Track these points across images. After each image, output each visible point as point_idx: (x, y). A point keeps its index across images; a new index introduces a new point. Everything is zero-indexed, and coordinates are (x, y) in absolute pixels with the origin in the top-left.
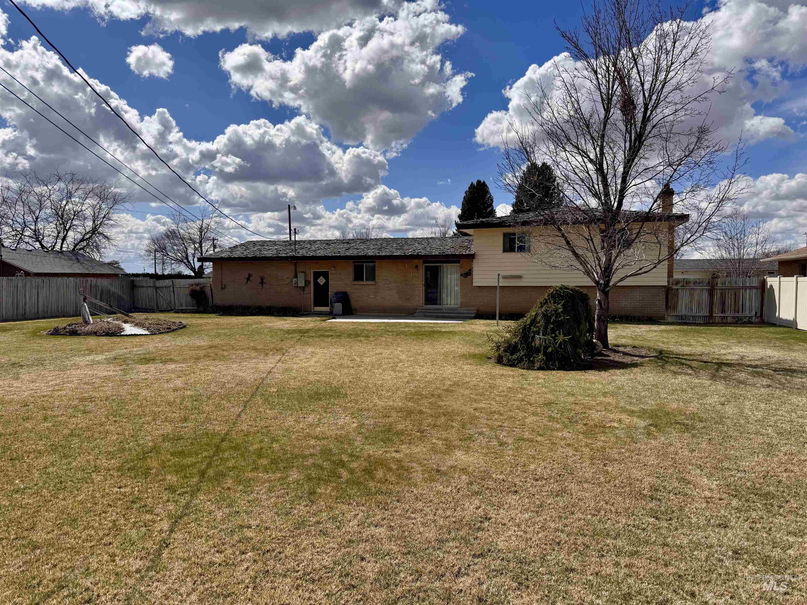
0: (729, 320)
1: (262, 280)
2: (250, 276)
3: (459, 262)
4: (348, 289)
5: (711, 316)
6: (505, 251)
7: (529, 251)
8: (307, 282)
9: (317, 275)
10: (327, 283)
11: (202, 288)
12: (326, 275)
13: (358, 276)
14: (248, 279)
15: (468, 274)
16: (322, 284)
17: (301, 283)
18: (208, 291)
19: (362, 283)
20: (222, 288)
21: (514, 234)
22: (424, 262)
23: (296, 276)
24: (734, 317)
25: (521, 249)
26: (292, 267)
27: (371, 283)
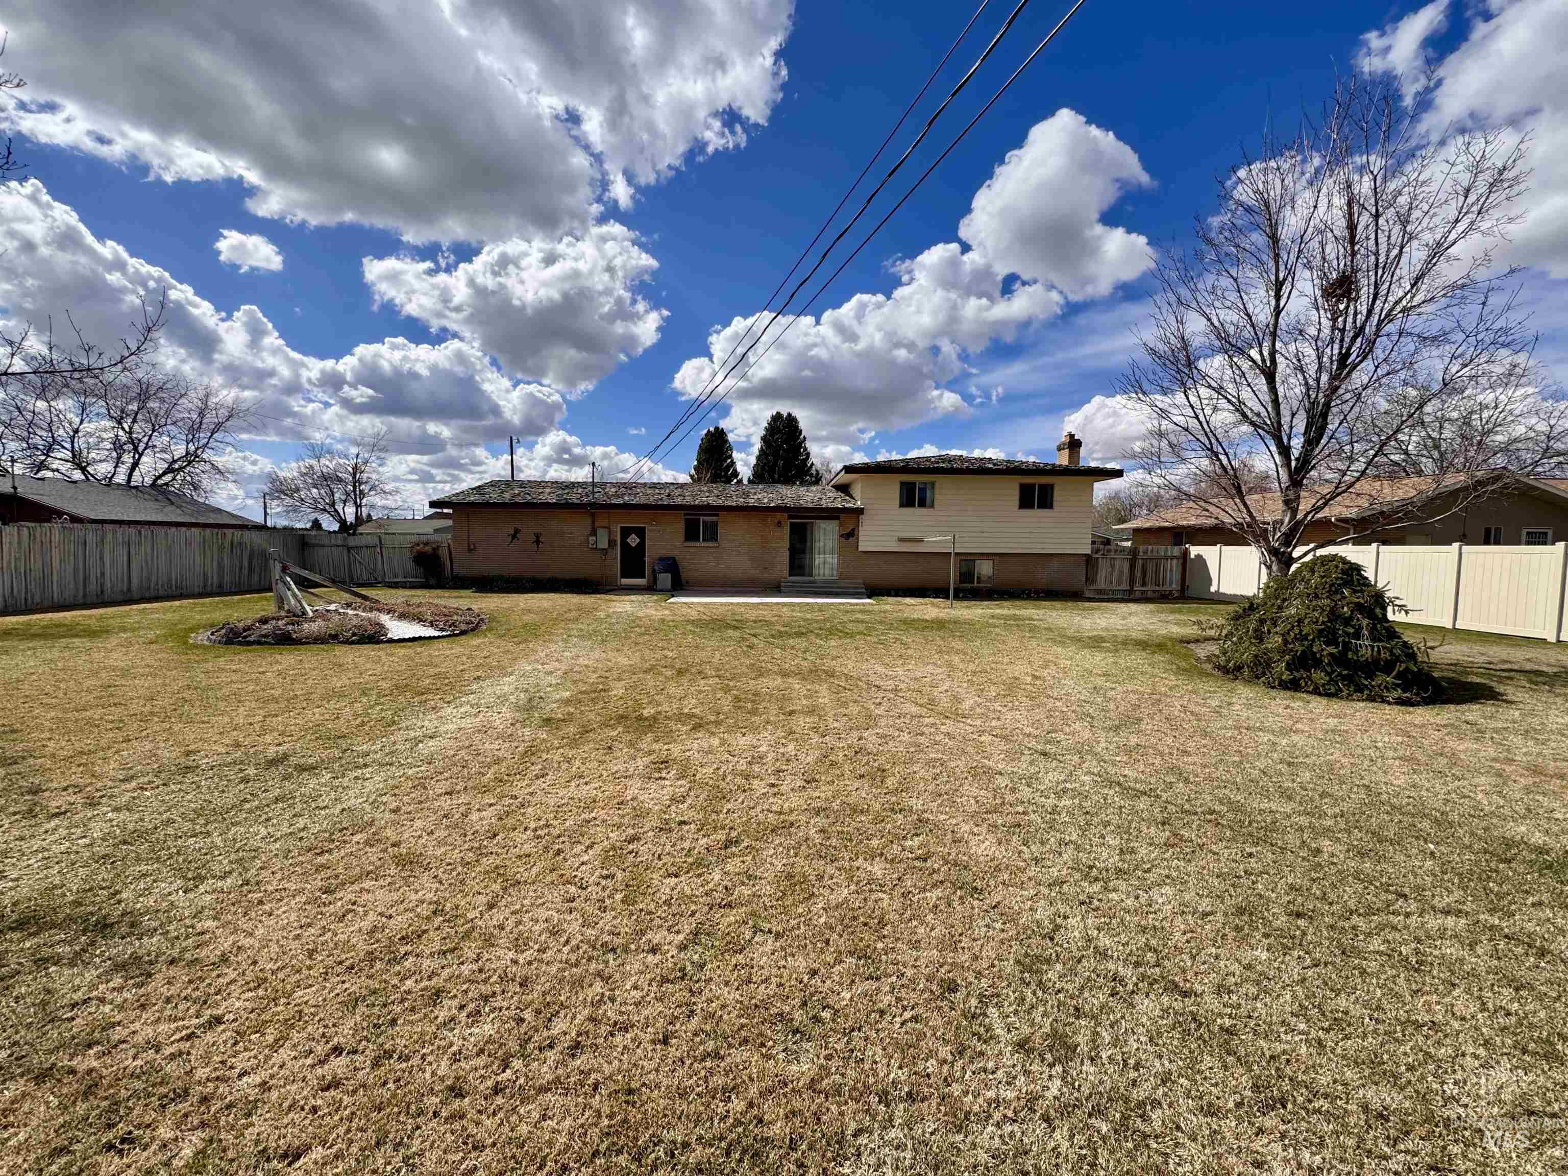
0: (1150, 594)
1: (538, 537)
2: (517, 531)
3: (838, 518)
4: (675, 553)
5: (1131, 591)
6: (902, 505)
7: (932, 506)
8: (612, 543)
9: (625, 532)
10: (642, 545)
11: (434, 549)
12: (641, 532)
13: (691, 534)
14: (514, 536)
15: (850, 535)
16: (633, 545)
17: (603, 543)
18: (443, 553)
19: (698, 544)
20: (470, 550)
21: (914, 483)
22: (790, 517)
23: (594, 533)
24: (1154, 591)
25: (922, 504)
26: (588, 521)
27: (711, 544)
